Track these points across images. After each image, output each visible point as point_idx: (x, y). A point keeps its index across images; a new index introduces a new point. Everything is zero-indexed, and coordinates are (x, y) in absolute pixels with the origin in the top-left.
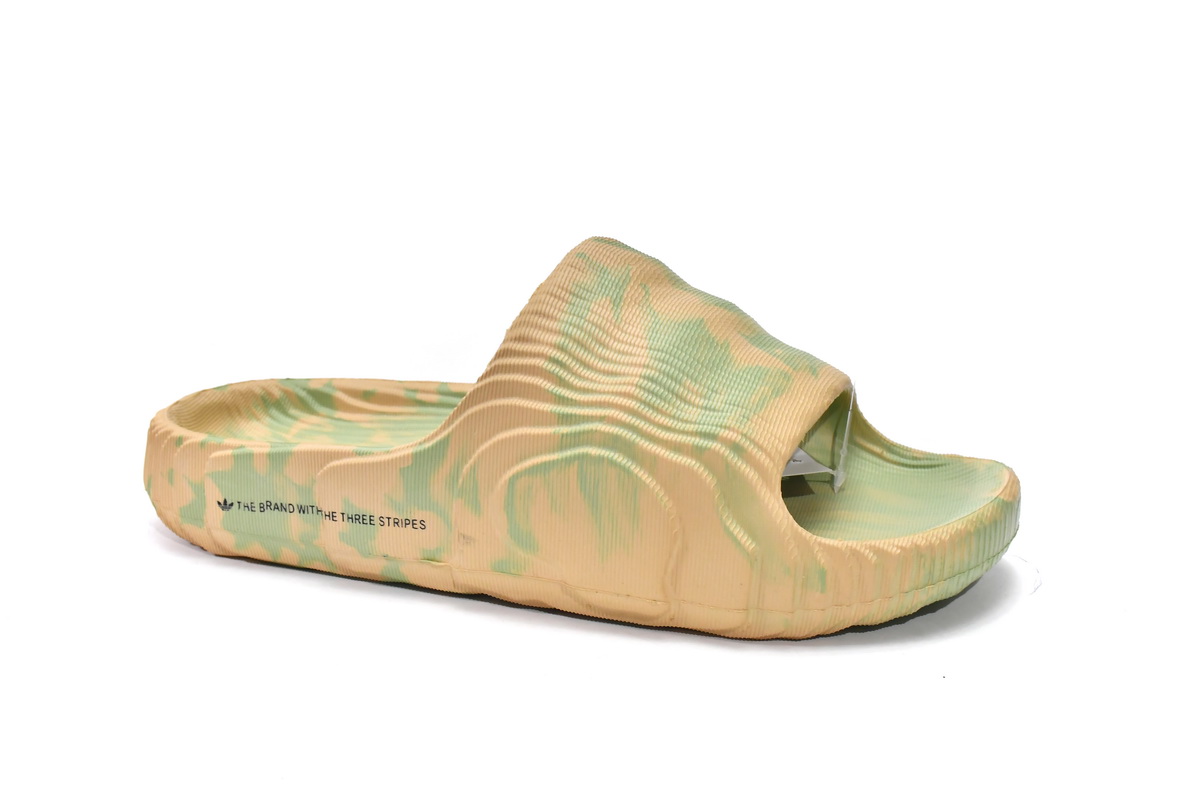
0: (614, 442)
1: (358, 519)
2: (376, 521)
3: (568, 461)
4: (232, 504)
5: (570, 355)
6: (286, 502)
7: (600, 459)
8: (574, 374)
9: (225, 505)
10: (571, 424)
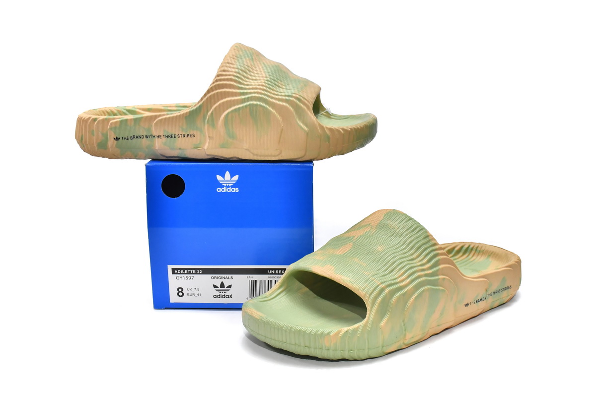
0: (260, 99)
1: (170, 136)
2: (177, 136)
3: (246, 106)
4: (119, 138)
5: (241, 75)
6: (140, 135)
7: (256, 105)
8: (243, 80)
9: (117, 139)
10: (245, 95)
